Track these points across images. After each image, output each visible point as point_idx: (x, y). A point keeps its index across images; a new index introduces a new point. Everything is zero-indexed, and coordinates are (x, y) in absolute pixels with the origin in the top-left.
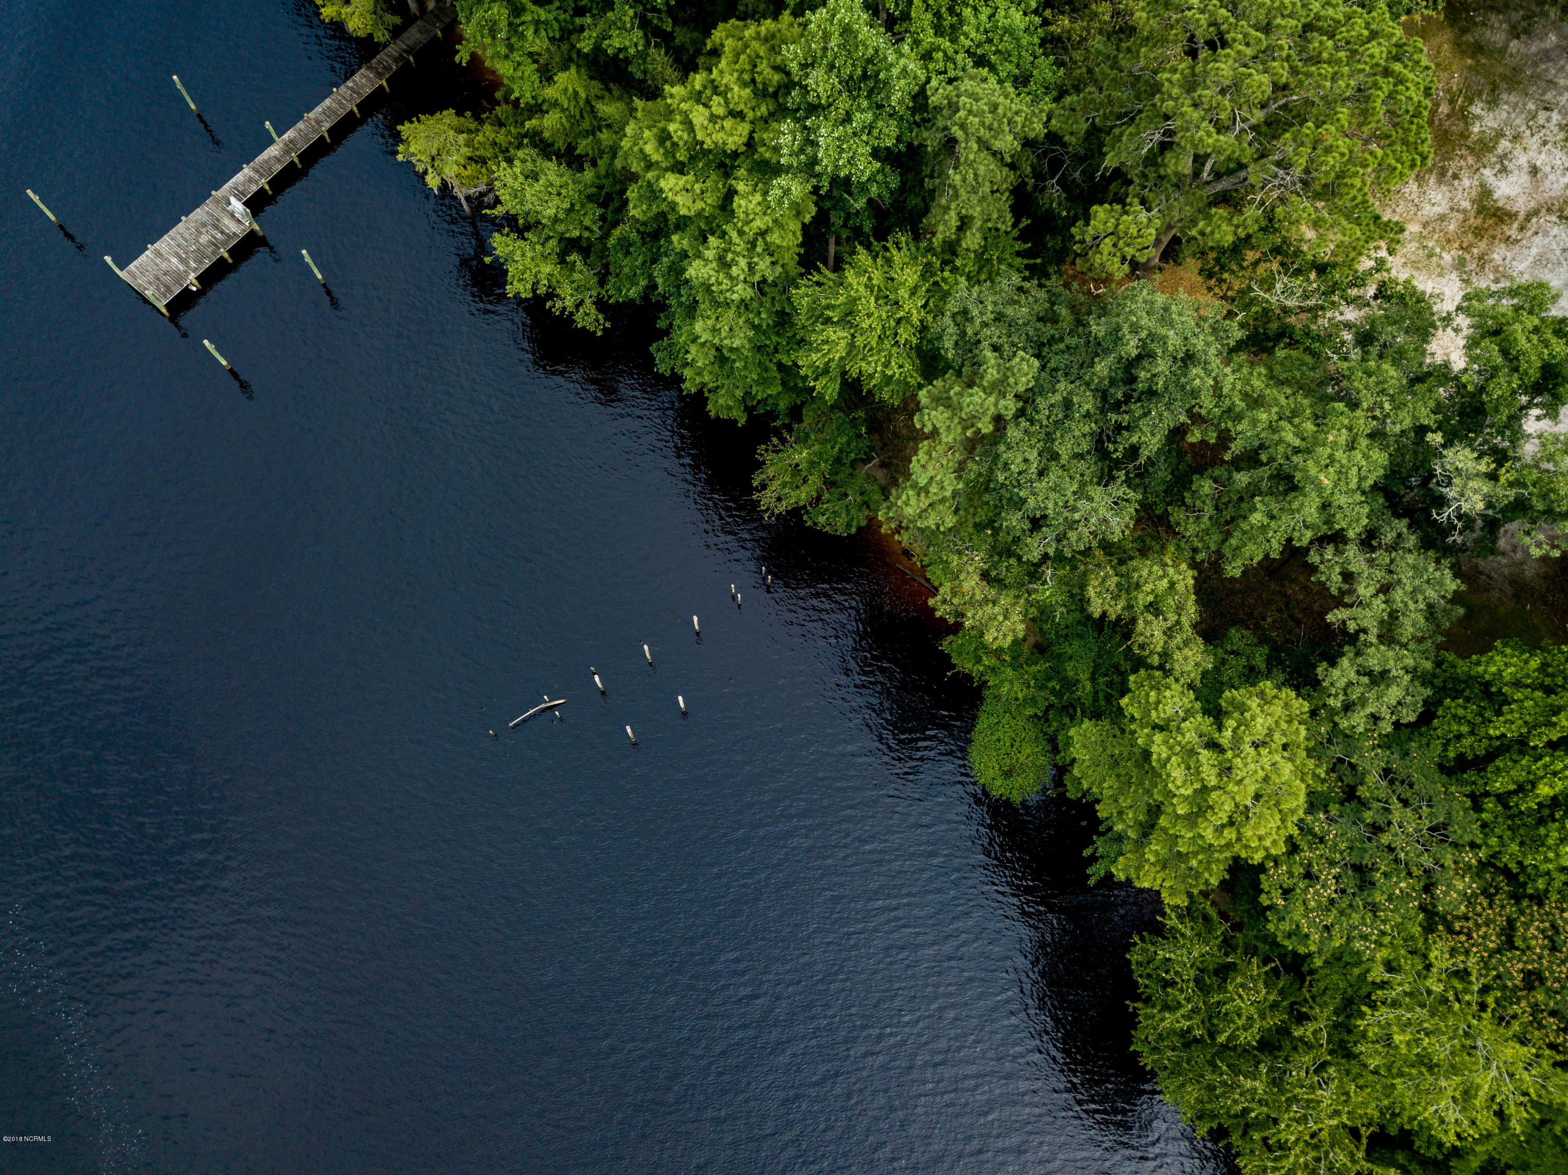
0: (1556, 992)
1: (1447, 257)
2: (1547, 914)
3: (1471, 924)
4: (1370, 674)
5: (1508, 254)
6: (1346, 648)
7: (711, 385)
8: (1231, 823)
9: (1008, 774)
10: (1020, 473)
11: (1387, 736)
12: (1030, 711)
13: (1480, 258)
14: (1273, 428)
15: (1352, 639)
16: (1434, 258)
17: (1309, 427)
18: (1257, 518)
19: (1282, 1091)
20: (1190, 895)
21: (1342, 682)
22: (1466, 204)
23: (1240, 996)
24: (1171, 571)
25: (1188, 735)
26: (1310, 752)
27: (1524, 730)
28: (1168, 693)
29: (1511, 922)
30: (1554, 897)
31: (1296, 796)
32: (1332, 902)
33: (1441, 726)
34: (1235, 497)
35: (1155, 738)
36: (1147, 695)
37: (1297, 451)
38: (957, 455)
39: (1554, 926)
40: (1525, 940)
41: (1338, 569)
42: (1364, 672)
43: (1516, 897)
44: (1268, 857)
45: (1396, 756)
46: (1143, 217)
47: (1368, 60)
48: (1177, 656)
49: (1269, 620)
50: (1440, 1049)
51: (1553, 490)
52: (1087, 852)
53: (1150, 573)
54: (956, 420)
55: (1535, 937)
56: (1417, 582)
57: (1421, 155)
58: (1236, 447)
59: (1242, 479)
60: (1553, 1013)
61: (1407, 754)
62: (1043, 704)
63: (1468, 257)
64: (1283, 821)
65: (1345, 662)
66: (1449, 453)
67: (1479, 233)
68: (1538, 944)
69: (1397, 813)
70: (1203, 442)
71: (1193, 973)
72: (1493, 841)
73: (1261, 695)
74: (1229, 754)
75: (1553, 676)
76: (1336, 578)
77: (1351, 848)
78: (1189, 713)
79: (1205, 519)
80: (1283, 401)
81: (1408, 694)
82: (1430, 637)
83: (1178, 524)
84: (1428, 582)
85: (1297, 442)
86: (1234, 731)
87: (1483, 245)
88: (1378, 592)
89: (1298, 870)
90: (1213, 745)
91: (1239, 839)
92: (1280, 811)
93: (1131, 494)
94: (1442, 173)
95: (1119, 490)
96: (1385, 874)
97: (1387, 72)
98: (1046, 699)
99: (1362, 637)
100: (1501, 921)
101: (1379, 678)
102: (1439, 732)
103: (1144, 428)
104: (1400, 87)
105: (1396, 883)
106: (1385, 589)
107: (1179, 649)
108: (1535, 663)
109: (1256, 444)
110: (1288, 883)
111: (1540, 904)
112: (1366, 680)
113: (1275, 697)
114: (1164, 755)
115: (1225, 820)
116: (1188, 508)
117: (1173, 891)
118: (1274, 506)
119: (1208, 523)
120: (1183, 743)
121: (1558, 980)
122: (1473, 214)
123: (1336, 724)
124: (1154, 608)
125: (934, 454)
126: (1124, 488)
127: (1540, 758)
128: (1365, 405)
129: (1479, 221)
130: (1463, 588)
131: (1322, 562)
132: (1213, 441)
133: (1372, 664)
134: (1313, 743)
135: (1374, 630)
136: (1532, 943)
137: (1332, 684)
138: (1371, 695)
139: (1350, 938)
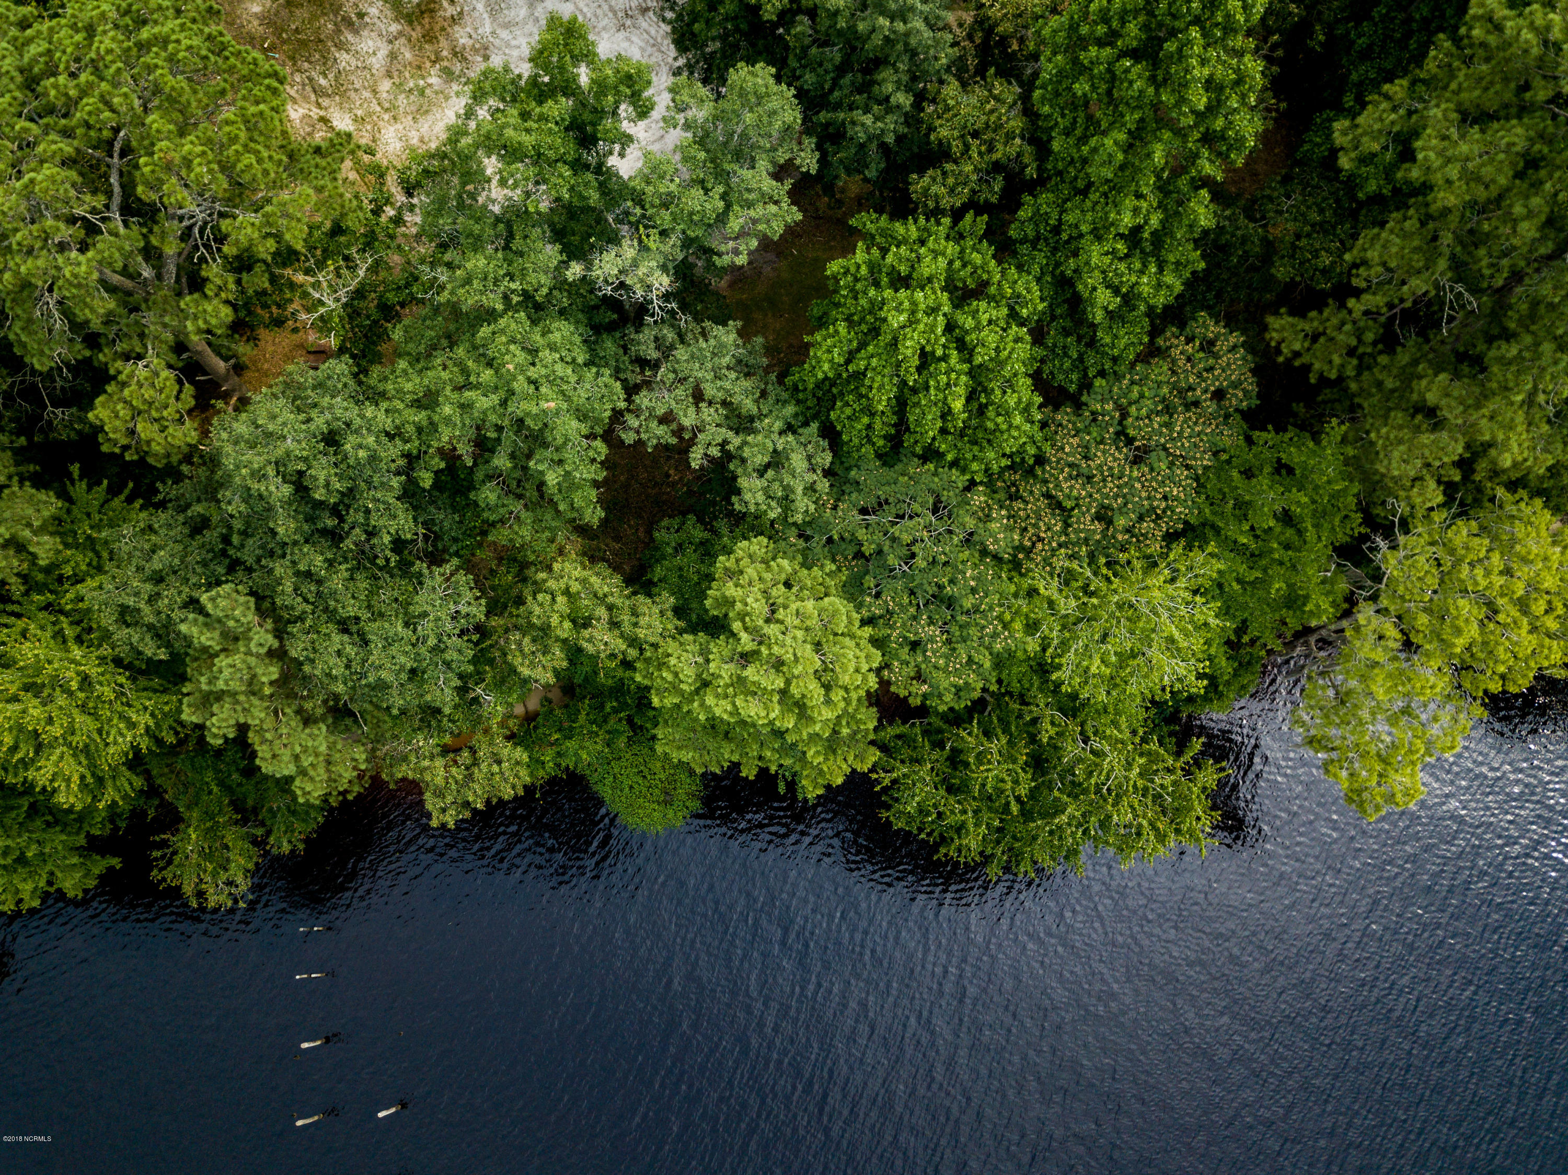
0: (1125, 504)
1: (433, 80)
2: (1058, 462)
3: (1031, 531)
4: (768, 466)
5: (468, 29)
6: (732, 466)
7: (42, 884)
8: (827, 687)
9: (667, 803)
10: (348, 667)
11: (831, 486)
12: (622, 742)
13: (455, 54)
14: (465, 407)
15: (728, 456)
16: (428, 91)
17: (487, 375)
18: (552, 478)
19: (1086, 791)
20: (872, 743)
21: (760, 497)
22: (394, 28)
23: (988, 770)
24: (552, 584)
25: (723, 674)
26: (807, 565)
27: (895, 381)
28: (672, 661)
29: (1048, 496)
30: (1047, 448)
31: (836, 612)
32: (949, 642)
33: (852, 435)
34: (518, 474)
35: (708, 702)
36: (663, 678)
37: (504, 403)
38: (287, 710)
39: (1071, 465)
40: (1069, 497)
41: (654, 424)
42: (761, 472)
43: (1030, 472)
44: (878, 671)
45: (854, 495)
46: (141, 371)
47: (109, 58)
48: (641, 633)
49: (671, 472)
50: (1121, 639)
51: (691, 214)
52: (782, 789)
53: (541, 605)
54: (242, 698)
55: (1072, 488)
56: (709, 365)
57: (269, 76)
58: (465, 450)
59: (501, 461)
60: (1141, 518)
61: (858, 483)
62: (624, 727)
63: (445, 63)
64: (852, 636)
65: (743, 482)
66: (597, 273)
67: (429, 37)
68: (1078, 489)
69: (904, 532)
70: (437, 473)
71: (942, 792)
72: (975, 466)
73: (731, 574)
74: (764, 650)
75: (863, 320)
76: (661, 431)
77: (912, 593)
78: (705, 653)
79: (524, 515)
80: (445, 375)
81: (805, 446)
82: (766, 384)
83: (511, 540)
84: (714, 354)
85: (495, 399)
86: (746, 629)
87: (443, 43)
88: (696, 405)
89: (904, 653)
90: (746, 658)
91: (847, 690)
92: (842, 634)
93: (448, 568)
94: (350, 24)
95: (435, 578)
96: (952, 581)
97: (144, 47)
98: (620, 720)
99: (730, 447)
100: (1043, 503)
101: (777, 461)
102: (856, 441)
103: (381, 523)
104: (171, 47)
105: (964, 578)
106: (698, 396)
107: (636, 625)
108: (842, 327)
109: (474, 430)
110: (910, 671)
111: (1048, 461)
112: (770, 473)
113: (737, 561)
114: (729, 708)
115: (822, 692)
116: (502, 521)
117: (860, 757)
118: (549, 453)
119: (530, 514)
120: (728, 681)
121: (1117, 496)
122: (408, 29)
123: (795, 524)
124: (581, 622)
125: (268, 736)
126: (437, 570)
127: (927, 388)
128: (499, 307)
129: (419, 28)
130: (739, 324)
131: (638, 432)
132: (443, 465)
133: (761, 459)
134: (800, 558)
135: (730, 434)
136: (1075, 493)
137: (757, 504)
138: (787, 479)
139: (989, 648)
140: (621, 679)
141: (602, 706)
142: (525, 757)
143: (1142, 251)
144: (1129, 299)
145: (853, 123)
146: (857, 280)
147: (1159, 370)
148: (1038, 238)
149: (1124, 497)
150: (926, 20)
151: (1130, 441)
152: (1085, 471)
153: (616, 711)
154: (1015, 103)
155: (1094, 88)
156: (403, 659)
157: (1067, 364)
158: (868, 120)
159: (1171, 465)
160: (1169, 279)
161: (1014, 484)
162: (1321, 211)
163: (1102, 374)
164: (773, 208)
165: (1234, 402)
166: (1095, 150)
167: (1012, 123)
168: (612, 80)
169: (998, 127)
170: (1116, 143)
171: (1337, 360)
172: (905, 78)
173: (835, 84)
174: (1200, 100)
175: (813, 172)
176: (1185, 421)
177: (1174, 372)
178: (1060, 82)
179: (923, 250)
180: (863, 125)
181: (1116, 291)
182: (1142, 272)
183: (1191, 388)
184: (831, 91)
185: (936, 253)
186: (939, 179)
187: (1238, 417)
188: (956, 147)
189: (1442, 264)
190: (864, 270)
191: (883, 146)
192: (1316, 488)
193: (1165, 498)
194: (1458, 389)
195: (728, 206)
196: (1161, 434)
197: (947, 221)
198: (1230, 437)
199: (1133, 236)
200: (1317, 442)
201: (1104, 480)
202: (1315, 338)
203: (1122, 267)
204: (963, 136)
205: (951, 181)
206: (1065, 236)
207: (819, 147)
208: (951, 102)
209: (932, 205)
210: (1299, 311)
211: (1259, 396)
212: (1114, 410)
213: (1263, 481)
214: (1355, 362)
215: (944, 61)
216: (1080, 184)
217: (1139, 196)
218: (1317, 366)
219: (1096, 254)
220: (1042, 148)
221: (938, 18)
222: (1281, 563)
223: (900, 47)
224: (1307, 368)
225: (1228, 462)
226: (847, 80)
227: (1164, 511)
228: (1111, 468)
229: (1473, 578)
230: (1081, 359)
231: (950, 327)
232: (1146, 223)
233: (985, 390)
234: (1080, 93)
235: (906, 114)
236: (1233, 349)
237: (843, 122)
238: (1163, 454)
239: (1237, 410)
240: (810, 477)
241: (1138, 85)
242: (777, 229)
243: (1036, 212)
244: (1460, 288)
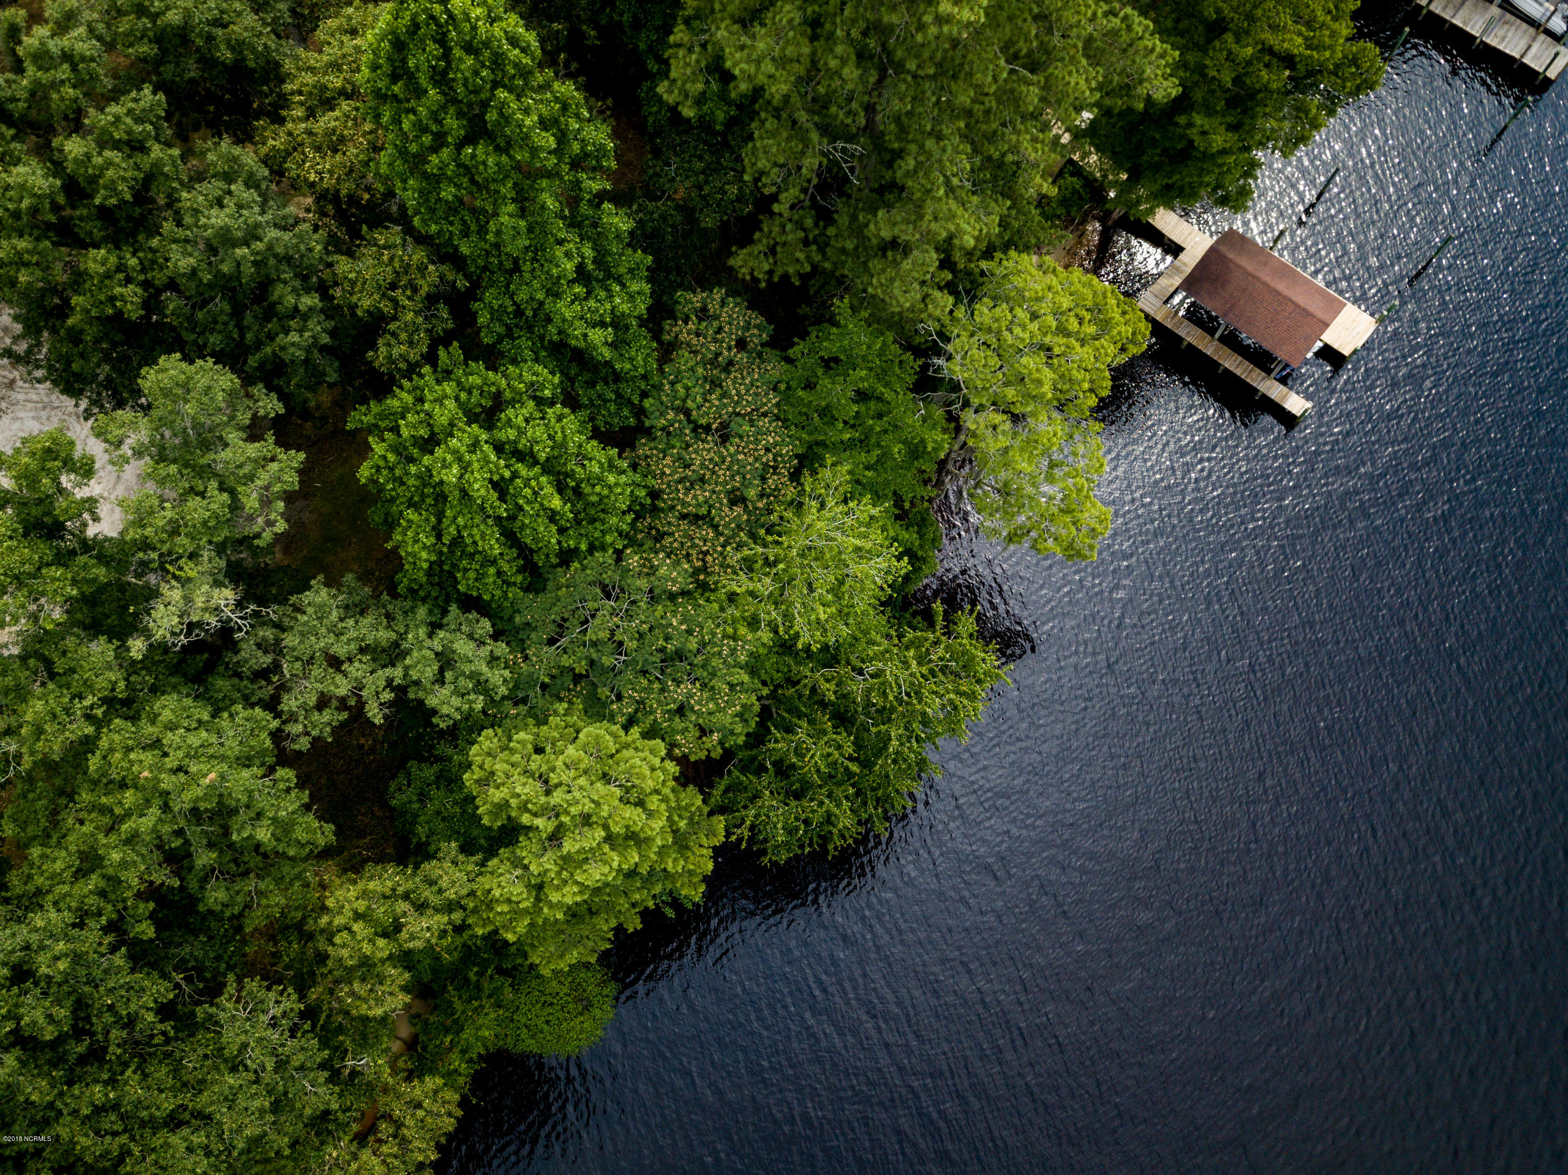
0: (744, 478)
2: (669, 486)
3: (693, 552)
4: (441, 671)
6: (411, 696)
8: (640, 803)
9: (588, 1007)
10: (208, 1154)
11: (508, 644)
12: (508, 994)
14: (132, 840)
15: (401, 691)
17: (129, 797)
18: (263, 834)
19: (893, 710)
20: (711, 814)
21: (456, 701)
23: (812, 757)
24: (338, 921)
25: (548, 866)
26: (542, 721)
27: (490, 522)
28: (497, 893)
29: (683, 517)
30: (651, 482)
31: (597, 737)
32: (704, 686)
33: (490, 589)
34: (228, 856)
35: (554, 900)
36: (500, 914)
37: (166, 808)
39: (681, 481)
40: (699, 505)
41: (316, 716)
42: (440, 680)
43: (655, 509)
44: (670, 756)
45: (533, 636)
48: (451, 894)
49: (362, 741)
50: (824, 578)
51: (205, 523)
52: (670, 913)
53: (344, 946)
55: (695, 497)
56: (323, 630)
58: (162, 876)
59: (204, 858)
60: (763, 479)
61: (528, 624)
62: (499, 980)
64: (627, 746)
65: (432, 702)
66: (159, 633)
68: (702, 495)
69: (598, 631)
70: (152, 916)
71: (793, 803)
72: (609, 539)
73: (485, 782)
74: (565, 819)
75: (423, 496)
76: (327, 716)
77: (645, 673)
78: (517, 863)
79: (262, 886)
80: (87, 828)
81: (459, 630)
82: (384, 607)
83: (268, 917)
84: (320, 619)
85: (154, 812)
86: (535, 815)
88: (339, 670)
89: (678, 724)
90: (555, 838)
91: (657, 792)
92: (617, 751)
93: (231, 988)
95: (226, 1007)
96: (667, 638)
99: (397, 681)
100: (684, 525)
101: (446, 660)
102: (498, 593)
103: (133, 1006)
105: (674, 628)
106: (335, 663)
107: (440, 891)
108: (411, 514)
110: (694, 733)
111: (661, 491)
112: (449, 675)
113: (481, 767)
114: (576, 889)
115: (640, 810)
116: (247, 907)
117: (711, 833)
118: (243, 815)
119: (268, 880)
120: (556, 869)
121: (733, 477)
123: (504, 698)
124: (392, 930)
126: (222, 1000)
127: (521, 508)
128: (89, 730)
130: (321, 577)
131: (307, 734)
132: (152, 905)
133: (430, 671)
134: (531, 721)
135: (388, 671)
136: (701, 499)
137: (458, 709)
138: (467, 668)
139: (737, 665)
140: (464, 945)
141: (467, 980)
142: (439, 1081)
143: (598, 281)
144: (618, 323)
145: (283, 348)
146: (391, 469)
147: (684, 359)
148: (509, 329)
149: (738, 473)
150: (275, 225)
151: (707, 429)
152: (695, 477)
153: (480, 974)
154: (405, 241)
155: (458, 186)
156: (257, 1103)
157: (613, 408)
158: (294, 337)
159: (752, 422)
160: (634, 287)
161: (651, 528)
162: (701, 158)
163: (644, 395)
164: (274, 466)
165: (756, 341)
166: (498, 233)
167: (415, 257)
168: (34, 465)
169: (407, 268)
170: (510, 215)
171: (801, 256)
172: (297, 283)
173: (242, 330)
174: (548, 140)
175: (282, 411)
176: (734, 383)
177: (695, 352)
178: (427, 200)
179: (427, 406)
180: (293, 344)
181: (603, 324)
182: (611, 297)
183: (718, 355)
184: (242, 336)
185: (439, 401)
186: (393, 341)
187: (768, 350)
188: (386, 307)
189: (814, 136)
190: (391, 457)
191: (323, 349)
192: (864, 358)
193: (767, 450)
194: (898, 214)
195: (232, 492)
196: (725, 406)
197: (426, 369)
198: (775, 369)
199: (582, 274)
200: (837, 325)
201: (714, 473)
202: (772, 251)
203: (592, 303)
204: (384, 295)
205: (403, 336)
206: (529, 313)
207: (270, 388)
208: (352, 276)
209: (403, 366)
210: (746, 240)
211: (769, 323)
212: (677, 415)
213: (825, 382)
214: (814, 247)
215: (319, 247)
216: (508, 265)
217: (560, 242)
218: (791, 270)
219: (565, 309)
220: (457, 260)
221: (284, 217)
222: (885, 432)
223: (272, 262)
224: (785, 277)
225: (789, 388)
226: (248, 318)
227: (775, 460)
228: (711, 460)
229: (1017, 338)
230: (619, 396)
231: (499, 448)
232: (583, 258)
233: (567, 475)
234: (450, 198)
235: (322, 311)
236: (723, 303)
237: (274, 354)
238: (738, 419)
239: (763, 345)
240: (485, 651)
241: (491, 161)
242: (292, 480)
243: (492, 311)
244: (840, 144)
